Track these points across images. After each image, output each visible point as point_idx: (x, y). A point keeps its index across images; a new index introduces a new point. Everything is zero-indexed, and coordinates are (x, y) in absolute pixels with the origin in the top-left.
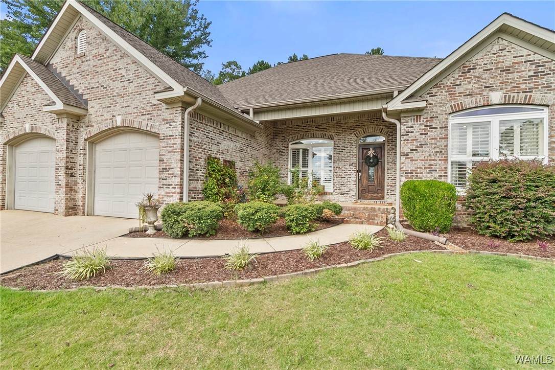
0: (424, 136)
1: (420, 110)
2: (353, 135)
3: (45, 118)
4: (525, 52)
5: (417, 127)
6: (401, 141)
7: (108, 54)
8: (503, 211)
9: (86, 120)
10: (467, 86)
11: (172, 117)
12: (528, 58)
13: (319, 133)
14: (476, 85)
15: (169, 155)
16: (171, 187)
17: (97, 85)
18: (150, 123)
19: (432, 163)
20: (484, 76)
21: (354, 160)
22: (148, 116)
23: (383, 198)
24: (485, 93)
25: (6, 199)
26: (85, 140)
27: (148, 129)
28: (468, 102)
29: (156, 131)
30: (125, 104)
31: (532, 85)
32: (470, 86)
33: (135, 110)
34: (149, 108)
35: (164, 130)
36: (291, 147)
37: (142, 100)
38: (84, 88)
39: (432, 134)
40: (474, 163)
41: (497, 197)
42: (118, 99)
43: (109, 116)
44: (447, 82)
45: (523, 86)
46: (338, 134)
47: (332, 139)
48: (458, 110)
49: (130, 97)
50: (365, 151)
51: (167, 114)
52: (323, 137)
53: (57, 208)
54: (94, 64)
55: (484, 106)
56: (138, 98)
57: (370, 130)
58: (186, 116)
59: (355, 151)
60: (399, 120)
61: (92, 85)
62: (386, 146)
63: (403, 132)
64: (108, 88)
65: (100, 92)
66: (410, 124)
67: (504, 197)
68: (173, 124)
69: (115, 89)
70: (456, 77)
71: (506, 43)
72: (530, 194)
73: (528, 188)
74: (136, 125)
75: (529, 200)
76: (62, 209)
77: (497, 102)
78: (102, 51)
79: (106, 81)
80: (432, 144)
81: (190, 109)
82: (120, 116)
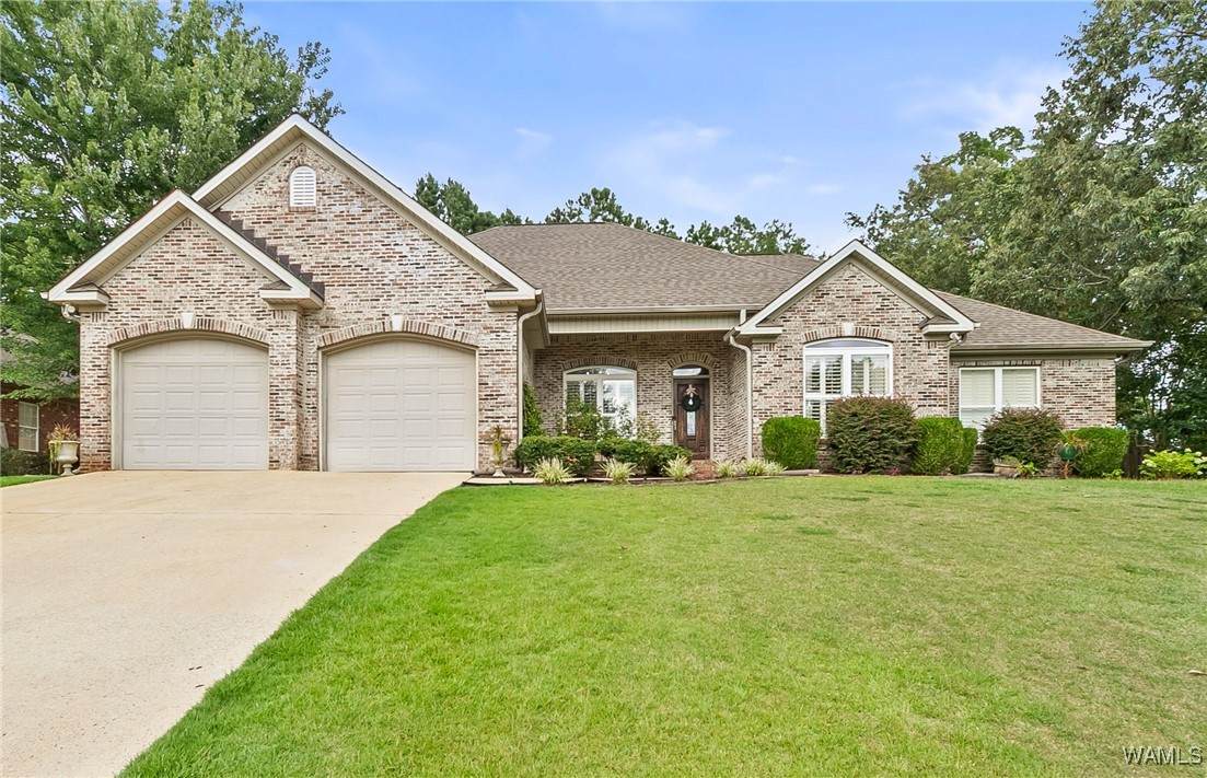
0: (778, 368)
1: (774, 336)
2: (666, 364)
3: (237, 307)
4: (873, 283)
5: (771, 356)
6: (752, 373)
7: (369, 217)
8: (863, 444)
9: (321, 316)
10: (822, 313)
11: (500, 324)
12: (876, 290)
13: (615, 358)
14: (830, 313)
15: (497, 377)
16: (500, 420)
17: (346, 263)
18: (460, 330)
19: (788, 400)
20: (837, 304)
21: (669, 401)
22: (457, 321)
23: (709, 457)
24: (838, 323)
25: (113, 450)
26: (319, 348)
27: (458, 338)
28: (821, 331)
29: (472, 342)
30: (409, 298)
31: (879, 319)
32: (823, 314)
33: (430, 310)
34: (458, 309)
35: (486, 341)
36: (567, 378)
37: (443, 296)
38: (313, 264)
39: (787, 366)
40: (829, 403)
41: (857, 429)
42: (393, 290)
43: (375, 314)
44: (801, 306)
45: (871, 319)
46: (644, 360)
47: (635, 369)
48: (812, 340)
49: (420, 289)
50: (682, 389)
51: (492, 320)
52: (620, 365)
53: (276, 458)
54: (339, 228)
55: (837, 337)
56: (436, 292)
57: (690, 357)
58: (521, 325)
59: (670, 387)
60: (750, 347)
61: (336, 262)
62: (711, 382)
63: (755, 362)
64: (371, 271)
65: (352, 276)
66: (762, 353)
67: (864, 429)
68: (503, 334)
69: (387, 274)
70: (810, 301)
71: (856, 270)
72: (883, 426)
73: (882, 420)
74: (432, 331)
75: (883, 431)
76: (291, 458)
77: (850, 334)
78: (356, 210)
79: (366, 259)
80: (786, 378)
81: (527, 316)
82: (401, 317)
